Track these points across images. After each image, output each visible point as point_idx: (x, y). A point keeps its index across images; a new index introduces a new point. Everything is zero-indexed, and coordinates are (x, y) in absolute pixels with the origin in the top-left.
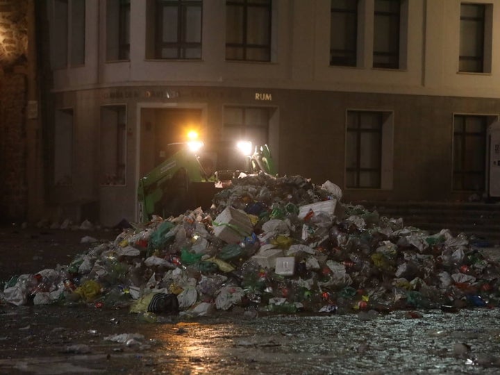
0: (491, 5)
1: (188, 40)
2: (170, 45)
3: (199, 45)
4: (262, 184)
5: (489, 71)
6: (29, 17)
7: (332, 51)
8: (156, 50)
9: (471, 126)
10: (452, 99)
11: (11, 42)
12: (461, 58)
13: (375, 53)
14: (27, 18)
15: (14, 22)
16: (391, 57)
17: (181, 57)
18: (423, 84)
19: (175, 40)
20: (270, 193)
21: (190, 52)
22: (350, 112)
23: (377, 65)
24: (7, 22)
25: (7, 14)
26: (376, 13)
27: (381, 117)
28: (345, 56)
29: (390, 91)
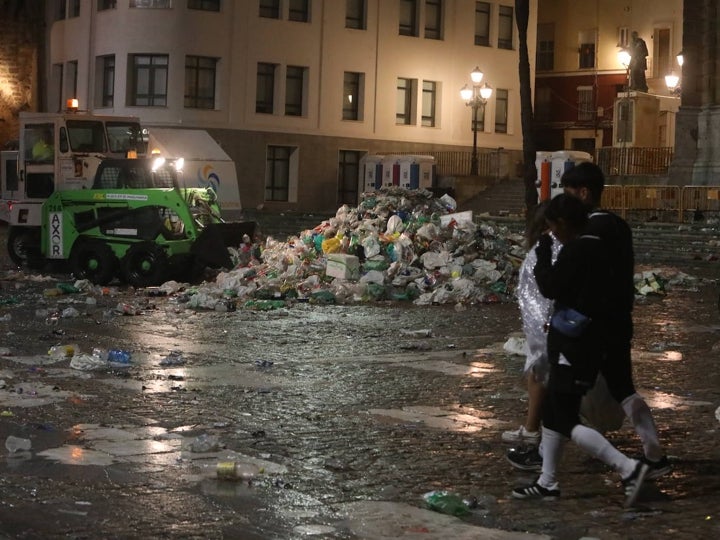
0: (363, 74)
1: (156, 93)
2: (144, 96)
3: (165, 96)
4: (401, 195)
5: (362, 120)
6: (33, 77)
7: (257, 102)
8: (132, 100)
9: (349, 158)
10: (336, 139)
11: (17, 94)
12: (344, 110)
13: (287, 105)
14: (31, 78)
15: (21, 80)
16: (296, 108)
17: (151, 105)
18: (318, 127)
19: (146, 92)
20: (409, 202)
21: (157, 101)
22: (270, 147)
23: (288, 113)
24: (16, 80)
25: (16, 75)
26: (288, 77)
27: (289, 151)
28: (265, 106)
29: (297, 132)
